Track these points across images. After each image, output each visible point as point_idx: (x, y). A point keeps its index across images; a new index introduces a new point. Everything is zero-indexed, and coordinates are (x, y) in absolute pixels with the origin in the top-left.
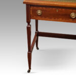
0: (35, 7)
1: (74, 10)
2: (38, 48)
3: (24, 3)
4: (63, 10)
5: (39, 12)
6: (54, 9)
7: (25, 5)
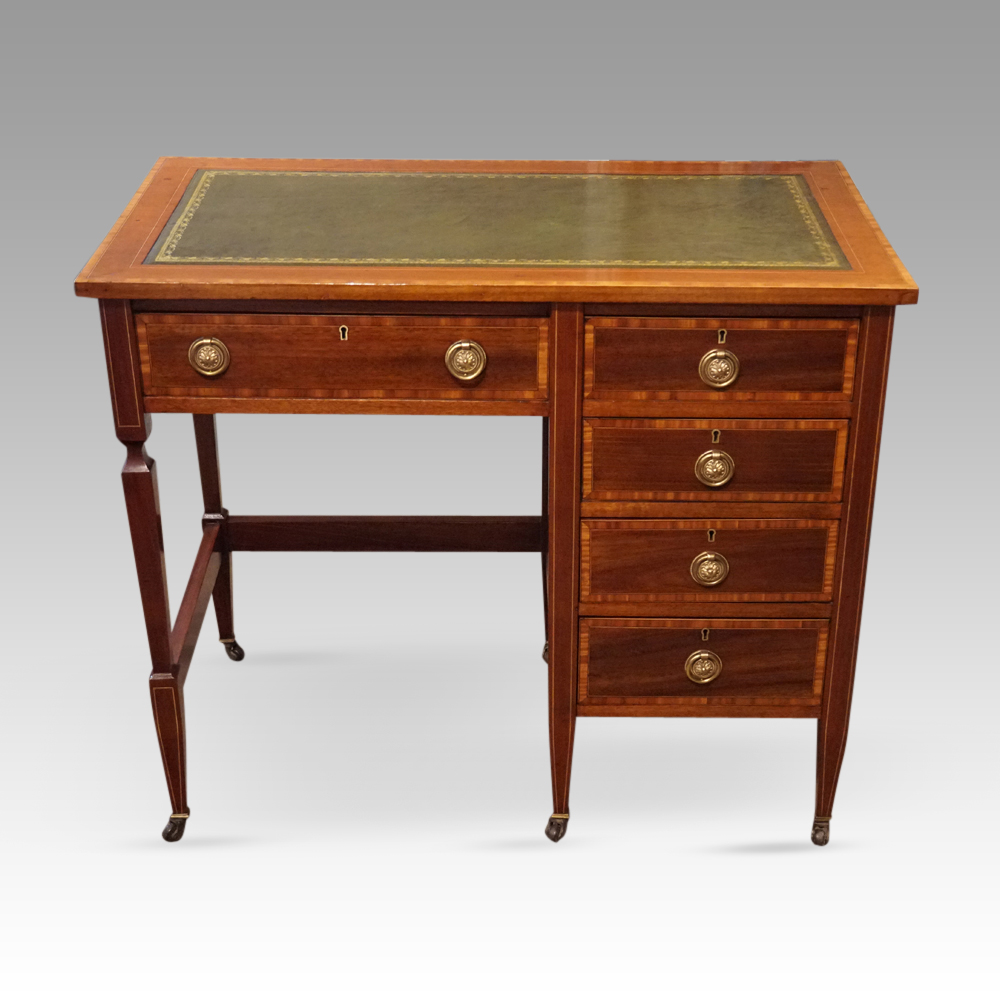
0: (170, 319)
1: (468, 322)
2: (236, 653)
3: (82, 289)
4: (389, 321)
5: (208, 353)
6: (315, 320)
7: (92, 305)
